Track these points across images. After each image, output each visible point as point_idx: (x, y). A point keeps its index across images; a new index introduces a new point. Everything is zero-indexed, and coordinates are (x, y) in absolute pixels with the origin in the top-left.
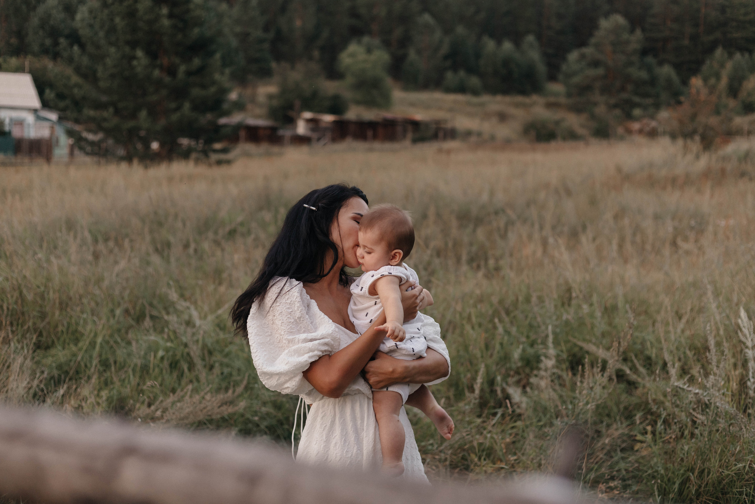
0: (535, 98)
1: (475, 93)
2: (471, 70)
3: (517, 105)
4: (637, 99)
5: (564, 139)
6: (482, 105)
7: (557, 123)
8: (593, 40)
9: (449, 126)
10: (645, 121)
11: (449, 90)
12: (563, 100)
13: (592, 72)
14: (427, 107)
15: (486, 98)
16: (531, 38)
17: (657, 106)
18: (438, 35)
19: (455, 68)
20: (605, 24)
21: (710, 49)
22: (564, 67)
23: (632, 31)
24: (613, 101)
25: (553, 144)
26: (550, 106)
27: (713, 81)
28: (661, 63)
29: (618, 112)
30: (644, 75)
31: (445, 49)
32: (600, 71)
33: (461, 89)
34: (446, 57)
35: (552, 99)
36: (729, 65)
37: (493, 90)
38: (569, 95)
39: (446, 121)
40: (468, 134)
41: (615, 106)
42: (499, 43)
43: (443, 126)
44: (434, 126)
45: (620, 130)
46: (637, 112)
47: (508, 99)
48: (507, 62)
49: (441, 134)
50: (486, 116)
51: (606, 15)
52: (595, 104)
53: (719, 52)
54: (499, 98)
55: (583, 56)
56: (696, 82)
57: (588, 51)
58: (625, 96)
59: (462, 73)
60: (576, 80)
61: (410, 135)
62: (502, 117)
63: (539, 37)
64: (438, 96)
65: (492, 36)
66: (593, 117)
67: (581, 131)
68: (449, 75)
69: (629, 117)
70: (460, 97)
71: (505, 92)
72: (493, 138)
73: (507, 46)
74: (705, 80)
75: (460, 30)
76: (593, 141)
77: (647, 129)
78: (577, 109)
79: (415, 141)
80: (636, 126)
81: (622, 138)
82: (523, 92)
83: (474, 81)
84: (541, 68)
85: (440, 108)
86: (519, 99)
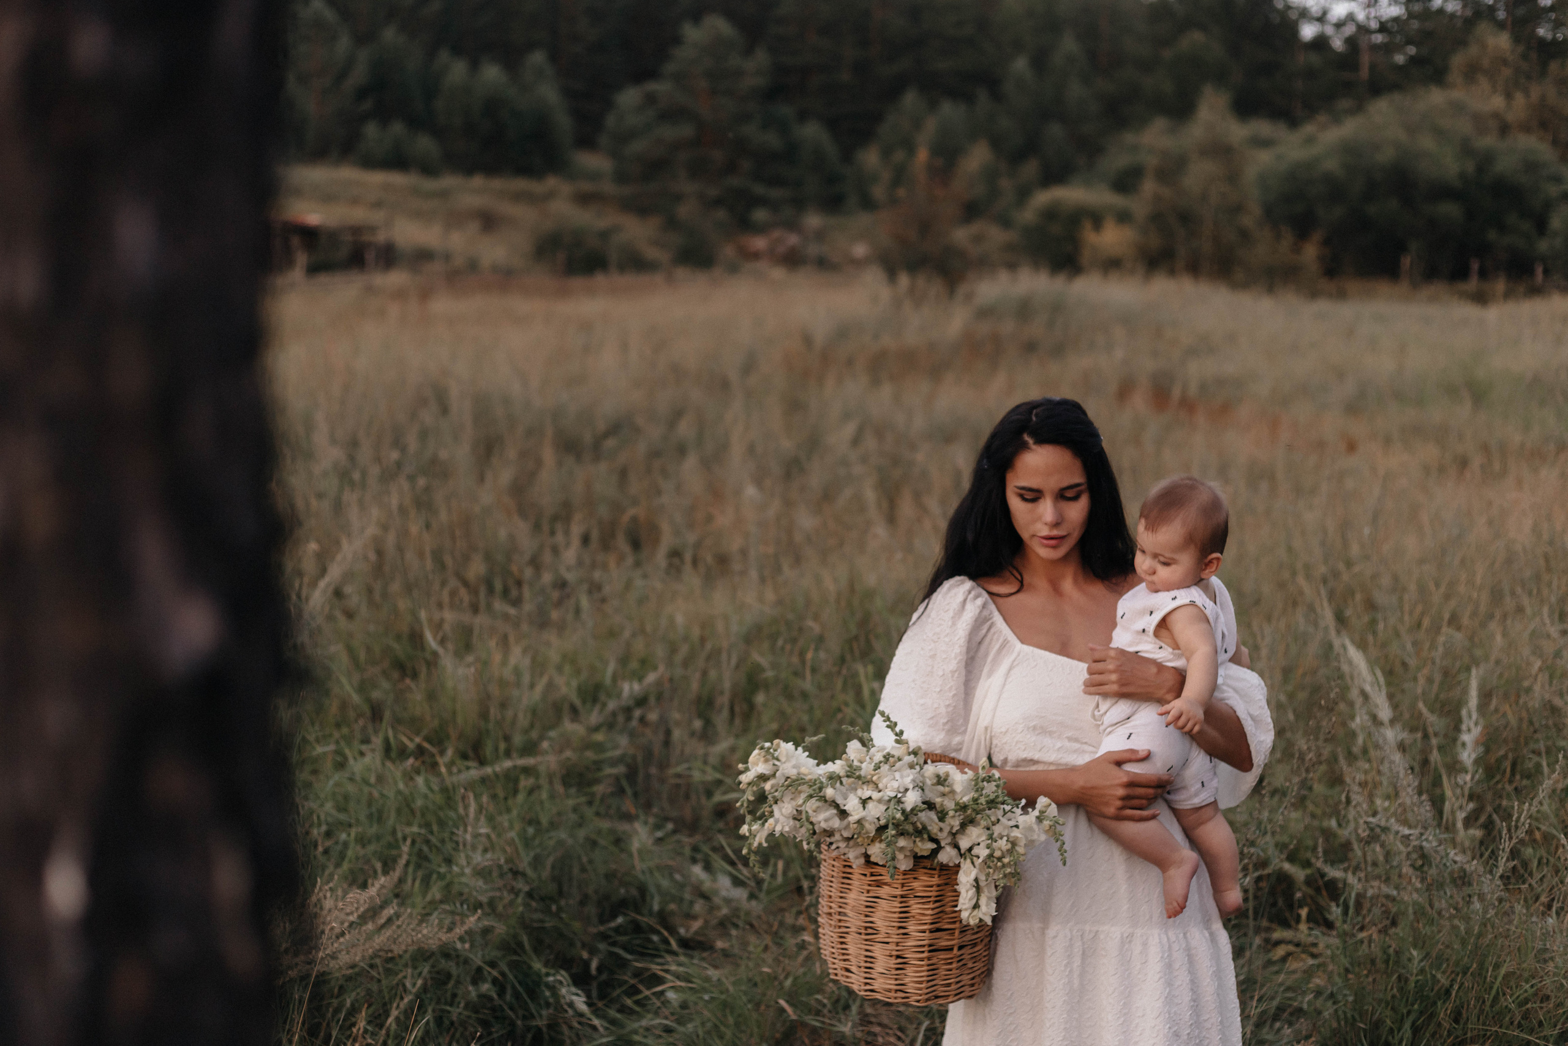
0: (552, 182)
1: (428, 170)
2: (415, 123)
3: (518, 197)
4: (759, 189)
5: (622, 268)
6: (444, 194)
7: (605, 235)
8: (670, 68)
9: (381, 237)
10: (777, 234)
11: (370, 163)
12: (608, 187)
13: (670, 133)
14: (328, 198)
15: (449, 181)
16: (538, 58)
17: (799, 204)
18: (344, 44)
19: (384, 115)
20: (694, 34)
21: (893, 92)
22: (611, 121)
23: (748, 51)
24: (713, 192)
25: (600, 279)
26: (584, 199)
27: (899, 156)
28: (803, 116)
29: (721, 214)
30: (772, 140)
31: (359, 75)
32: (686, 131)
33: (397, 161)
34: (362, 93)
35: (586, 186)
36: (931, 125)
37: (468, 166)
38: (621, 177)
39: (373, 229)
40: (422, 256)
41: (718, 202)
42: (474, 66)
43: (366, 238)
44: (349, 238)
45: (728, 251)
46: (760, 215)
47: (498, 183)
48: (493, 105)
49: (370, 256)
50: (455, 219)
51: (696, 17)
52: (678, 198)
53: (910, 99)
54: (478, 181)
55: (651, 99)
56: (870, 158)
57: (659, 87)
58: (735, 181)
59: (397, 128)
60: (637, 147)
61: (302, 259)
62: (489, 222)
63: (554, 57)
64: (348, 174)
65: (457, 51)
66: (672, 223)
67: (652, 253)
68: (371, 130)
69: (745, 225)
70: (397, 179)
71: (491, 169)
72: (473, 266)
73: (492, 73)
74: (886, 153)
75: (390, 35)
76: (681, 272)
77: (781, 250)
78: (640, 208)
79: (314, 269)
80: (759, 243)
81: (733, 269)
82: (525, 170)
83: (425, 144)
84: (563, 122)
85: (355, 201)
86: (521, 184)
